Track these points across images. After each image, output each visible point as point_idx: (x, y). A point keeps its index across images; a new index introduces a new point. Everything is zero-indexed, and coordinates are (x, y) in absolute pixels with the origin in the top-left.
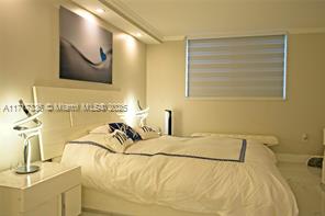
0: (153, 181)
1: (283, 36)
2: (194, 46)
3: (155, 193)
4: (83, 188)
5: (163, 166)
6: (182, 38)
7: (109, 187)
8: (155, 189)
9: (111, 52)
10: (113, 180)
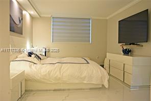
0: (58, 73)
1: (90, 19)
2: (55, 20)
3: (60, 78)
4: (26, 80)
5: (61, 67)
6: (50, 16)
7: (38, 78)
8: (59, 76)
9: (22, 19)
10: (40, 75)
